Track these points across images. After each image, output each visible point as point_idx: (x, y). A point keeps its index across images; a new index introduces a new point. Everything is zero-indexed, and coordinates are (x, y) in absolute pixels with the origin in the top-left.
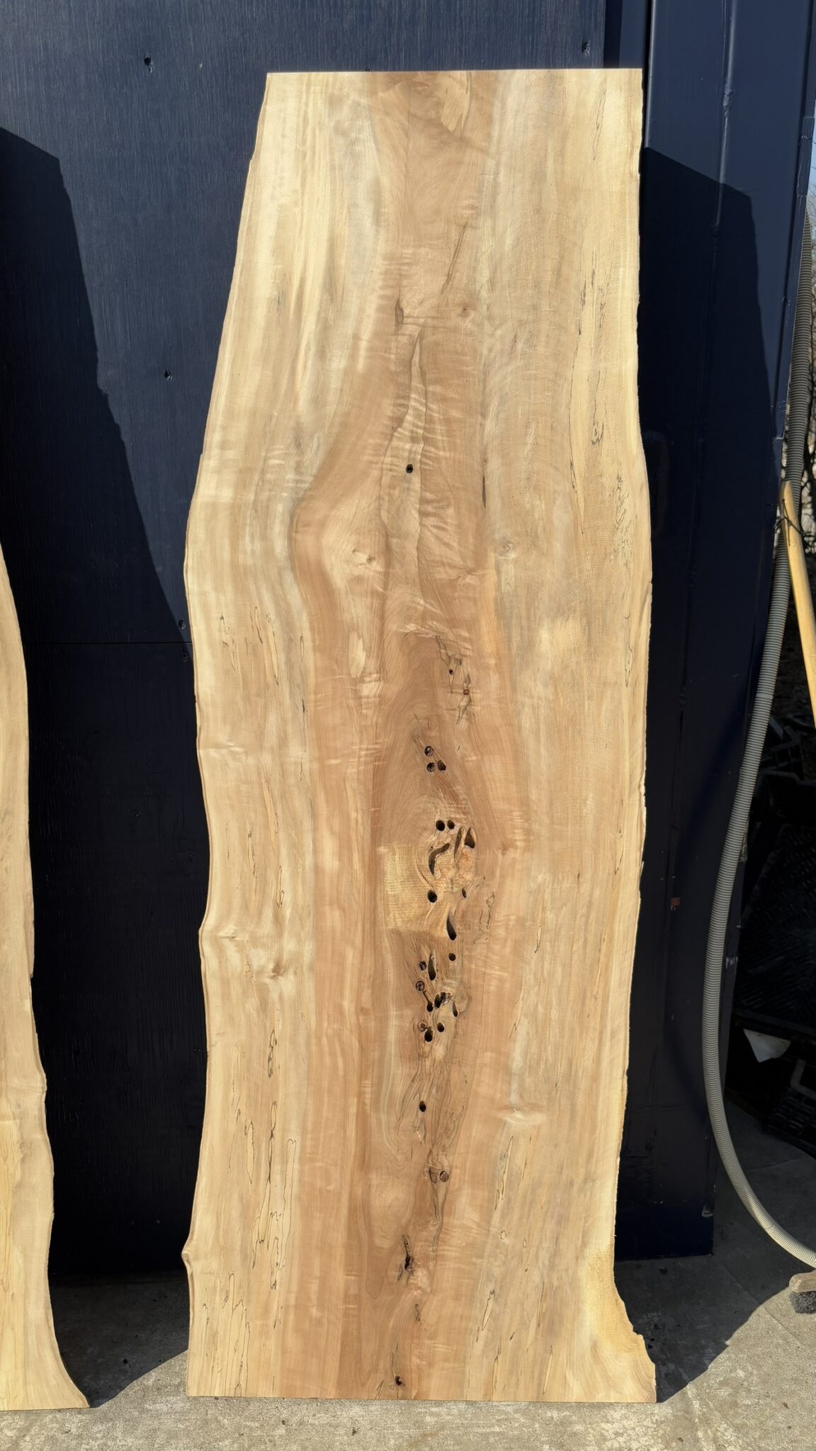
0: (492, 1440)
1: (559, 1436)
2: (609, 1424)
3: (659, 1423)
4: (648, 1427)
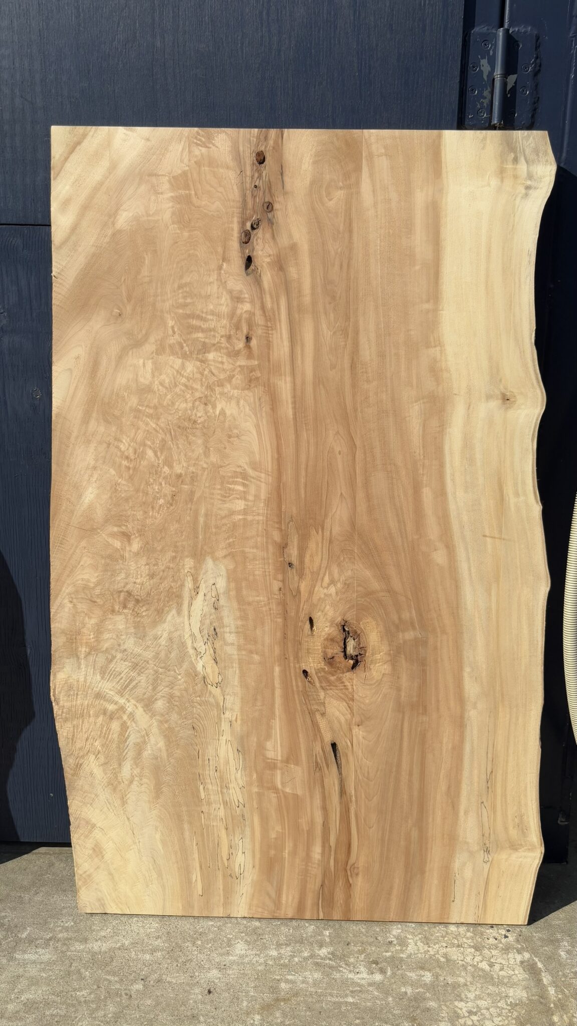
0: (343, 1008)
1: (412, 1010)
2: (463, 1003)
3: (513, 1006)
4: (503, 1008)
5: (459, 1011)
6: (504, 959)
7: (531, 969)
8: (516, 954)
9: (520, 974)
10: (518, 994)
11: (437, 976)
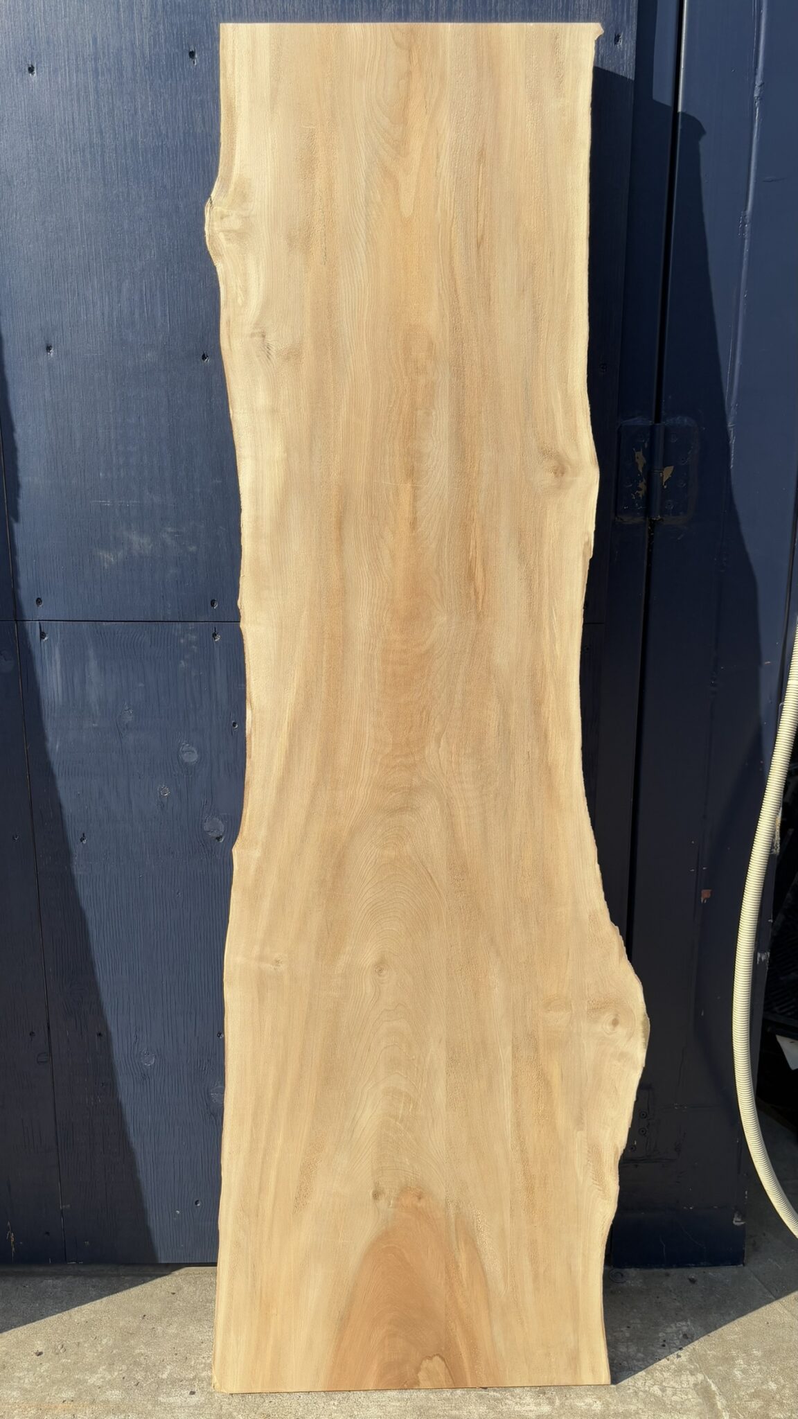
6: (676, 1382)
8: (689, 1376)
9: (693, 1399)
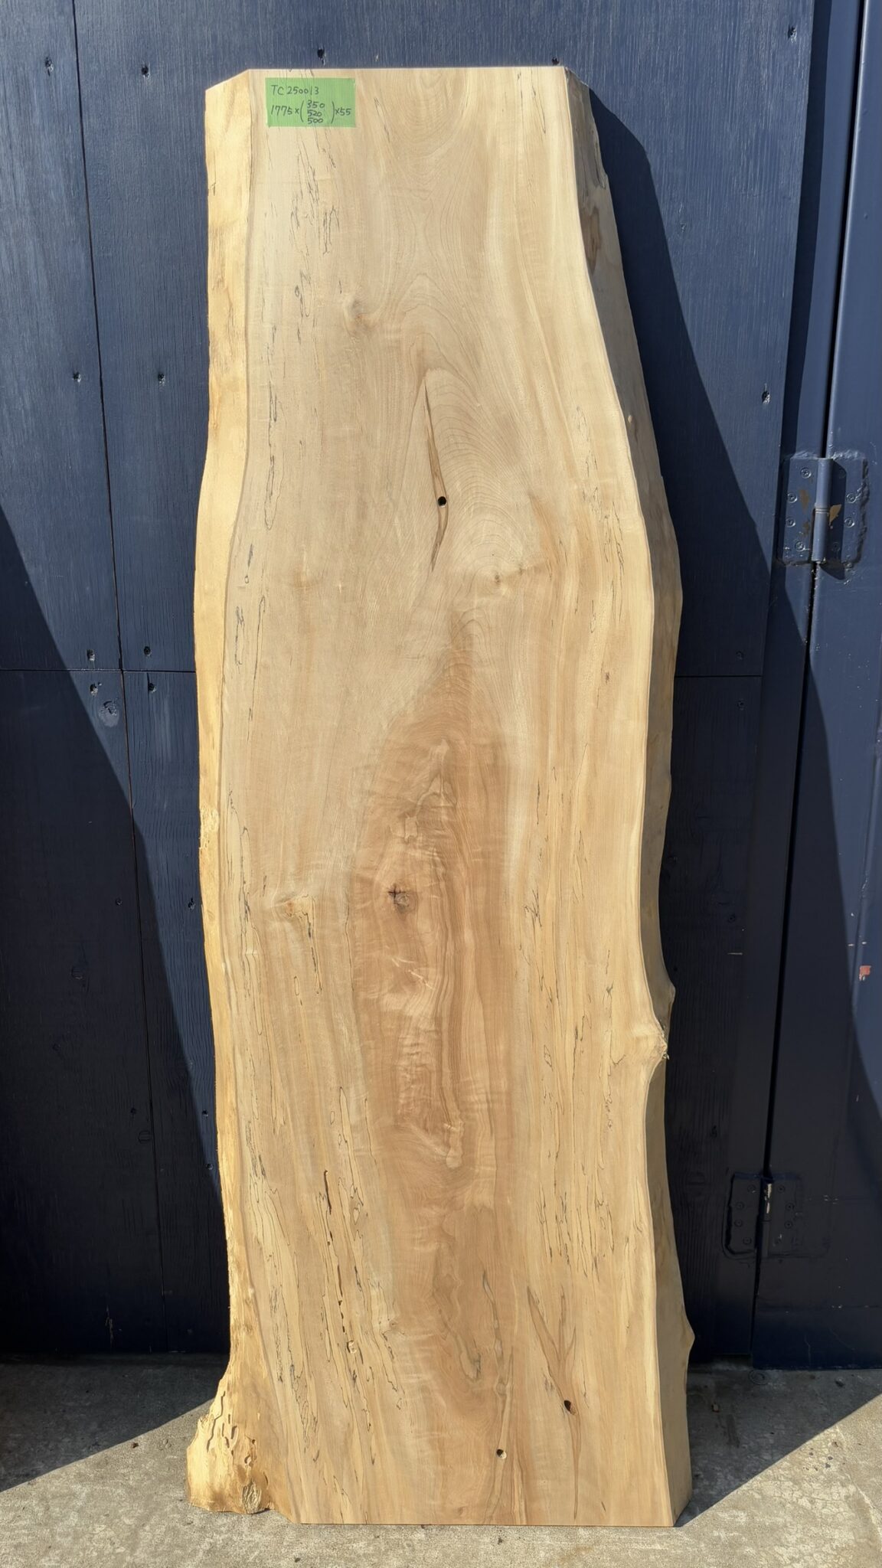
0: (652, 1558)
1: (727, 1558)
2: (783, 1548)
3: (840, 1550)
4: (828, 1554)
5: (780, 1558)
6: (826, 1493)
7: (858, 1507)
8: (840, 1488)
10: (843, 1536)
11: (752, 1517)
